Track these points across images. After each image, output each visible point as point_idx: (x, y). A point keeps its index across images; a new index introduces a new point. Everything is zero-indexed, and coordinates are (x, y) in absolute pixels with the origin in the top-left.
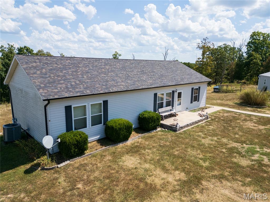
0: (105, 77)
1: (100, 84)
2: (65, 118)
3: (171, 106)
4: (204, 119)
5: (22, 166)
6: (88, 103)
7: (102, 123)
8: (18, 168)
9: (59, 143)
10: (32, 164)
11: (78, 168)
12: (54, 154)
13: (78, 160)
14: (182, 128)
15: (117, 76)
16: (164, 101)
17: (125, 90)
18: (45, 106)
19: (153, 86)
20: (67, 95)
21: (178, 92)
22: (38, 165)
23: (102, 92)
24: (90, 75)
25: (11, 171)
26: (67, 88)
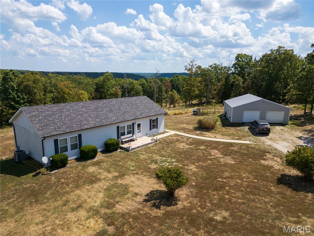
0: (80, 118)
1: (76, 124)
2: (54, 146)
3: (132, 134)
4: (153, 142)
5: (31, 174)
6: (68, 137)
7: (78, 148)
8: (28, 175)
9: (51, 160)
10: (36, 172)
11: (62, 173)
12: (48, 167)
13: (62, 170)
14: (133, 149)
15: (89, 116)
16: (125, 131)
17: (93, 126)
18: (42, 140)
19: (115, 122)
20: (55, 133)
21: (137, 123)
22: (40, 173)
23: (77, 130)
24: (70, 118)
25: (25, 176)
26: (55, 128)
